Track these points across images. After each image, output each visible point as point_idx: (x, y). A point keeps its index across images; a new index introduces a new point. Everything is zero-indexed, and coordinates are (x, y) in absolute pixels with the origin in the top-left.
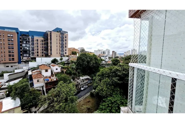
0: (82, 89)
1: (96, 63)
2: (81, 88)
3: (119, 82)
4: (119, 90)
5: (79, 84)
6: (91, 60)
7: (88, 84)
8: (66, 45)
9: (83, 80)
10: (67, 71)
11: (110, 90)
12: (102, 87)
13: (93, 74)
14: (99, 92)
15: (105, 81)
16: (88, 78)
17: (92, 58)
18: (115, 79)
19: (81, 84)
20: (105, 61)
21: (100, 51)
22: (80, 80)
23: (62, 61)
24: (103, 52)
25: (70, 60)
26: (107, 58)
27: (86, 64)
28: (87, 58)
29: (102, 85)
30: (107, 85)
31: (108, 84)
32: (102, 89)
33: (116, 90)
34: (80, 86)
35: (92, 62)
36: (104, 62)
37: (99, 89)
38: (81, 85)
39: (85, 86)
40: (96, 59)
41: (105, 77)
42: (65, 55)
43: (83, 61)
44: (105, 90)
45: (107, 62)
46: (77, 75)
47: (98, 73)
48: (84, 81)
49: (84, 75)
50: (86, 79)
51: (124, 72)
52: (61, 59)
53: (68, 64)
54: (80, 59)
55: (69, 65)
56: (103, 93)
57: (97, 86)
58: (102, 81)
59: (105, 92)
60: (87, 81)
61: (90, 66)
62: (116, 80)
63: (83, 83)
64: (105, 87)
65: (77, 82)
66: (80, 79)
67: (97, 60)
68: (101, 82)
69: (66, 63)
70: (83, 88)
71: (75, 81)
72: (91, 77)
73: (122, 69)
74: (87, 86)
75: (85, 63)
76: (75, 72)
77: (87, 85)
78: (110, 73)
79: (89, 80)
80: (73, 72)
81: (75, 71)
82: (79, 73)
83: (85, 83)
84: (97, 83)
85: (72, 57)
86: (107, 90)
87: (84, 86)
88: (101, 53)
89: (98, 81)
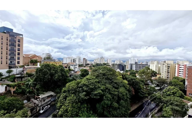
0: (42, 112)
1: (63, 75)
2: (40, 110)
3: (85, 98)
4: (86, 106)
5: (38, 105)
6: (55, 72)
7: (51, 102)
8: (19, 52)
9: (44, 99)
10: (17, 89)
11: (77, 109)
12: (66, 107)
13: (59, 88)
14: (63, 114)
15: (71, 99)
16: (51, 95)
17: (58, 69)
18: (82, 95)
19: (39, 105)
20: (74, 71)
21: (69, 58)
22: (39, 100)
23: (10, 74)
24: (73, 59)
25: (25, 72)
26: (76, 67)
27: (49, 78)
28: (50, 70)
29: (67, 105)
30: (72, 104)
31: (74, 103)
32: (67, 110)
33: (83, 107)
34: (38, 109)
35: (57, 75)
36: (72, 72)
37: (63, 110)
38: (41, 106)
39: (46, 107)
40: (62, 70)
41: (71, 93)
42: (17, 65)
43: (45, 74)
44: (69, 111)
45: (76, 72)
46: (34, 94)
47: (63, 88)
48: (44, 101)
49: (46, 92)
50: (48, 97)
51: (91, 87)
52: (9, 72)
53: (21, 78)
54: (39, 72)
55: (23, 79)
56: (68, 114)
57: (61, 106)
58: (68, 98)
59: (70, 112)
60: (50, 99)
61: (55, 80)
62: (82, 97)
63: (43, 103)
64: (70, 106)
65: (35, 104)
66: (39, 98)
67: (64, 71)
68: (66, 100)
69: (18, 77)
70: (42, 110)
71: (31, 103)
72: (55, 93)
73: (89, 83)
74: (49, 106)
75: (48, 76)
76: (31, 90)
77: (49, 104)
78: (77, 88)
79: (53, 97)
80: (28, 90)
81: (31, 88)
82: (38, 90)
83: (47, 103)
84: (61, 102)
85: (28, 69)
86: (73, 110)
87: (44, 107)
88: (71, 60)
89: (63, 99)
